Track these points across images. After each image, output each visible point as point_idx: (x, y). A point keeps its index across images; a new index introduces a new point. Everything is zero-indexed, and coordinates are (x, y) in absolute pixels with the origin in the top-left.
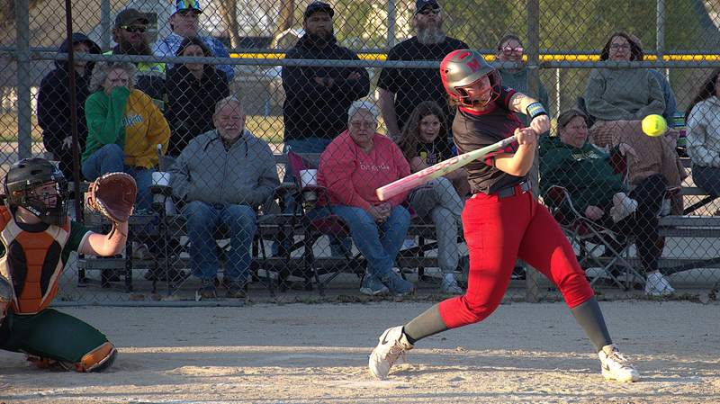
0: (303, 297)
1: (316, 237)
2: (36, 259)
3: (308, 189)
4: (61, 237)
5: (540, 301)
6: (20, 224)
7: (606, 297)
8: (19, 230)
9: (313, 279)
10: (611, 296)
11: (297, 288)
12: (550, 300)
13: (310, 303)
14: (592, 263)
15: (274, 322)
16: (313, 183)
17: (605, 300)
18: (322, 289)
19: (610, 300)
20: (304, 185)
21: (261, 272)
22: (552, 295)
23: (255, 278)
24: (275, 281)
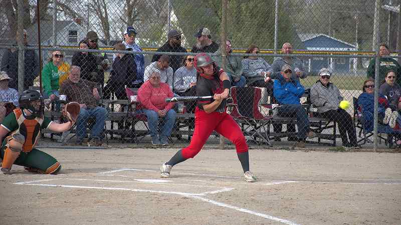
0: (131, 146)
1: (136, 122)
2: (30, 130)
3: (133, 103)
4: (41, 122)
5: (225, 149)
6: (25, 116)
7: (252, 148)
8: (25, 119)
9: (135, 139)
10: (254, 147)
11: (128, 142)
12: (229, 149)
13: (133, 148)
14: (246, 134)
15: (119, 156)
16: (135, 100)
17: (251, 149)
18: (138, 142)
19: (253, 149)
20: (132, 101)
21: (114, 136)
22: (230, 146)
23: (112, 137)
24: (120, 139)
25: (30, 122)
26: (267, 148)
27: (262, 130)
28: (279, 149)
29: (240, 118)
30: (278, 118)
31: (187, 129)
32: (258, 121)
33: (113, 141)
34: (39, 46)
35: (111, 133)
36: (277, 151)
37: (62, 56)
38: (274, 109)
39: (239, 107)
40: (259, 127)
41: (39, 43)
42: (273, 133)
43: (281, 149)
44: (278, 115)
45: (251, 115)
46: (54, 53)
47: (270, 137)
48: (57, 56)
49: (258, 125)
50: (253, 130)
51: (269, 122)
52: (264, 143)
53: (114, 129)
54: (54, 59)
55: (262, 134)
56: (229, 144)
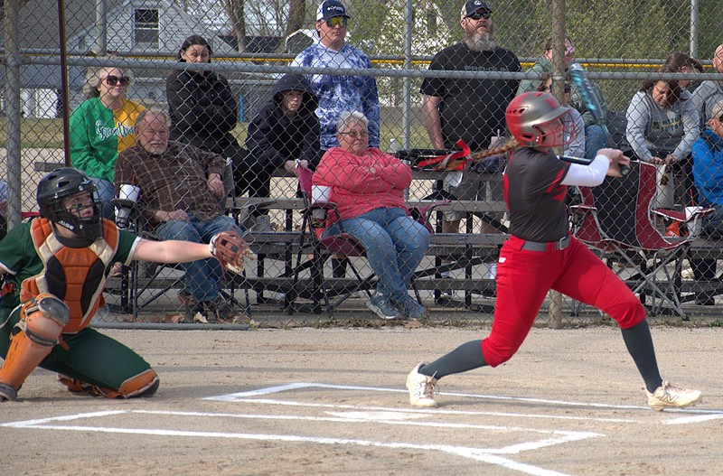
0: (312, 321)
2: (75, 277)
3: (317, 206)
4: (106, 254)
5: (561, 327)
6: (60, 239)
8: (60, 245)
9: (323, 302)
11: (304, 310)
12: (574, 326)
13: (318, 327)
15: (280, 348)
16: (323, 199)
18: (331, 311)
20: (313, 201)
21: (267, 294)
22: (576, 321)
23: (261, 300)
24: (281, 303)
25: (75, 256)
26: (674, 325)
27: (661, 276)
28: (708, 326)
29: (602, 245)
30: (702, 243)
31: (463, 277)
32: (649, 255)
33: (263, 307)
34: (63, 54)
35: (259, 286)
36: (702, 330)
37: (124, 81)
38: (692, 219)
39: (601, 216)
40: (652, 269)
41: (62, 46)
42: (690, 284)
43: (713, 325)
44: (703, 235)
45: (632, 237)
46: (104, 74)
47: (684, 294)
48: (111, 80)
49: (650, 263)
50: (637, 277)
51: (680, 254)
52: (667, 312)
53: (266, 276)
54: (104, 89)
55: (662, 285)
56: (573, 315)
